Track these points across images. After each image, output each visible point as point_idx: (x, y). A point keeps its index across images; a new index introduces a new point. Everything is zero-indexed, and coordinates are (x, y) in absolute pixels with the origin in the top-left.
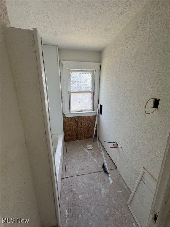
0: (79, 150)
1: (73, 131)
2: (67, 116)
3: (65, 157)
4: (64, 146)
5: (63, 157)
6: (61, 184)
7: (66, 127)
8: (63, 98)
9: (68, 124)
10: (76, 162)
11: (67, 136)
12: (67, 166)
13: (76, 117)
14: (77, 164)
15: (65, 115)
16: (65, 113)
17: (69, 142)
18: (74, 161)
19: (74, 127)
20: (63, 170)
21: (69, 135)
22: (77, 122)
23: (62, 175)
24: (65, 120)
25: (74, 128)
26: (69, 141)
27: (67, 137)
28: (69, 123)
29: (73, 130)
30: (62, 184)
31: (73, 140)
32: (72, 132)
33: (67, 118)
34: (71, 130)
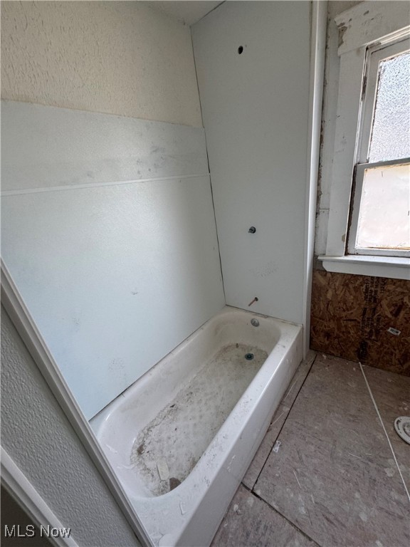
0: (353, 412)
1: (346, 326)
2: (328, 267)
3: (286, 409)
4: (301, 362)
5: (281, 403)
6: (231, 506)
7: (322, 306)
8: (322, 198)
9: (329, 295)
10: (315, 461)
11: (323, 334)
12: (276, 449)
13: (372, 278)
14: (316, 471)
15: (321, 262)
16: (324, 255)
17: (325, 356)
18: (313, 448)
19: (356, 313)
20: (260, 455)
21: (328, 335)
22: (373, 300)
23: (248, 472)
24: (322, 281)
25: (352, 317)
26: (326, 354)
27: (321, 338)
28: (335, 295)
29: (350, 324)
30: (236, 507)
31: (343, 355)
32: (344, 329)
33: (329, 275)
34: (339, 319)
